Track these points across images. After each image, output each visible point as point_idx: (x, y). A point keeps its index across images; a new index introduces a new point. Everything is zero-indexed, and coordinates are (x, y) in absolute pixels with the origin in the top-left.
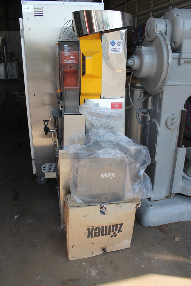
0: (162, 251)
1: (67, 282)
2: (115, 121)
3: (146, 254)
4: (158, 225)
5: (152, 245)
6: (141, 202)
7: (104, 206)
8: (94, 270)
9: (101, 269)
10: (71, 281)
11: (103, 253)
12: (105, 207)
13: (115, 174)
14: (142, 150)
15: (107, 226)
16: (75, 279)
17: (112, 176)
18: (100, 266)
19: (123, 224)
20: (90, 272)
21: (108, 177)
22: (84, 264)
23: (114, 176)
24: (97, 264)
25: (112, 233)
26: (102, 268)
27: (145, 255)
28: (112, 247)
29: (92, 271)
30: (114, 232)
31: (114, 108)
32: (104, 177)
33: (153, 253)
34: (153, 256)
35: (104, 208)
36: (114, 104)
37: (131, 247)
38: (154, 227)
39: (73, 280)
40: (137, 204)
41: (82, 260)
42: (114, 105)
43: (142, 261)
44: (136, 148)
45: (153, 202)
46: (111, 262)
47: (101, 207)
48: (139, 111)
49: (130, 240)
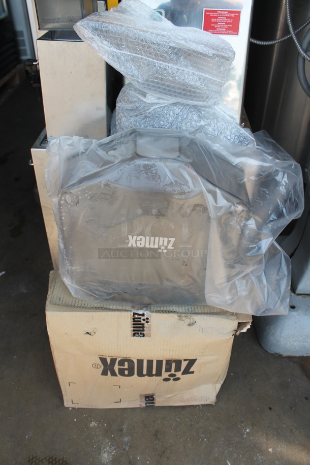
0: (291, 431)
1: (40, 463)
2: (199, 69)
3: (248, 430)
4: (301, 355)
5: (270, 409)
6: (251, 321)
7: (143, 315)
8: (110, 447)
9: (127, 448)
10: (49, 463)
11: (144, 405)
12: (147, 319)
13: (173, 240)
14: (277, 172)
15: (152, 361)
16: (59, 460)
17: (166, 244)
18: (126, 439)
19: (196, 360)
20: (100, 449)
21: (152, 246)
22: (93, 424)
23: (170, 247)
24: (121, 430)
25: (165, 375)
26: (130, 447)
27: (243, 434)
28: (169, 396)
29: (104, 448)
30: (173, 372)
31: (214, 28)
32: (139, 245)
33: (267, 434)
34: (265, 441)
35: (144, 320)
36: (215, 14)
37: (216, 403)
38: (290, 358)
39: (54, 462)
40: (239, 323)
41: (91, 413)
42: (213, 20)
43: (231, 449)
44: (262, 167)
45: (300, 297)
46: (156, 434)
47: (136, 316)
48: (306, 52)
49: (218, 386)
